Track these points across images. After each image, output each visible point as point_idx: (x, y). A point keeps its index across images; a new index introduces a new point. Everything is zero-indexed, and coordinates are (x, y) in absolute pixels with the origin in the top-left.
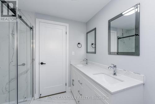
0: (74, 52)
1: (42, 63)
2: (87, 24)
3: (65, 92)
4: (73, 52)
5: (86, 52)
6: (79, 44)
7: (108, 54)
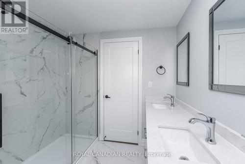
0: (151, 82)
1: (107, 97)
2: (178, 27)
3: (137, 144)
4: (149, 82)
5: (176, 83)
6: (161, 67)
7: (209, 89)
